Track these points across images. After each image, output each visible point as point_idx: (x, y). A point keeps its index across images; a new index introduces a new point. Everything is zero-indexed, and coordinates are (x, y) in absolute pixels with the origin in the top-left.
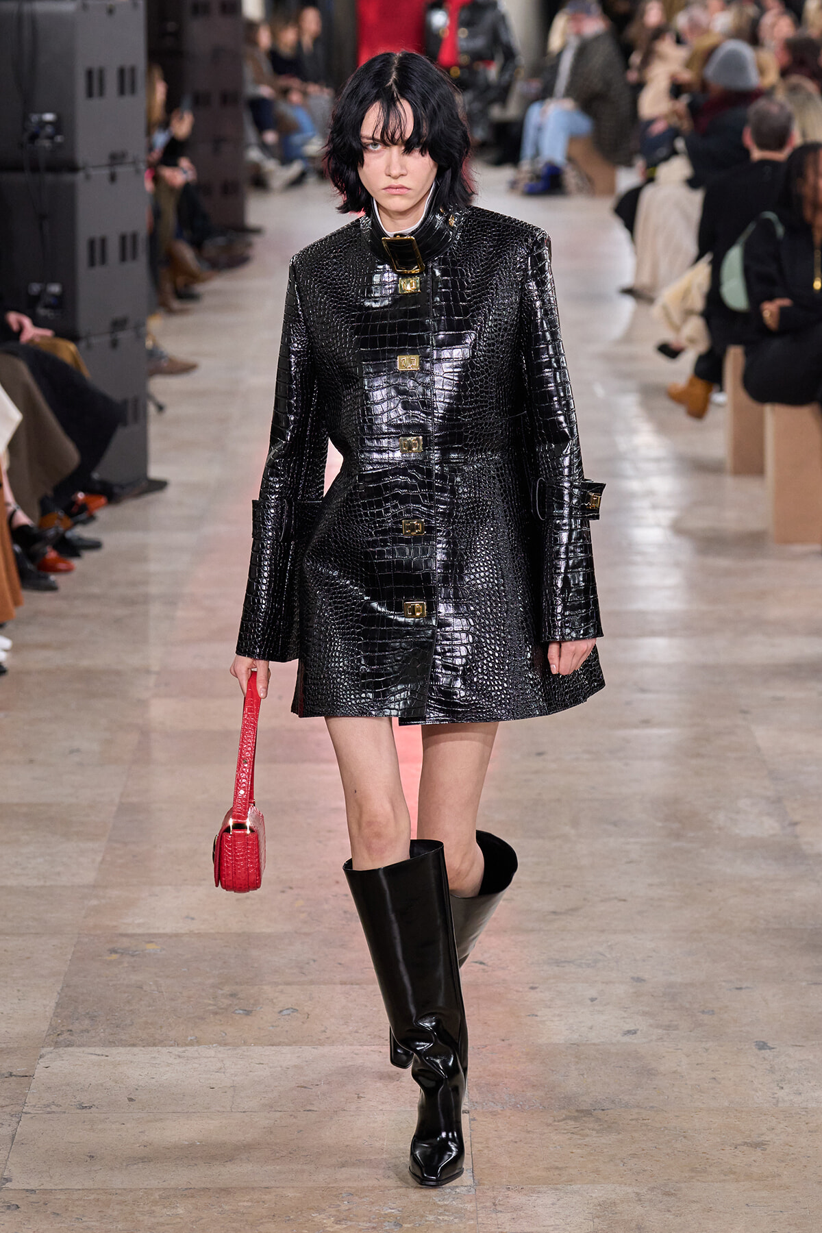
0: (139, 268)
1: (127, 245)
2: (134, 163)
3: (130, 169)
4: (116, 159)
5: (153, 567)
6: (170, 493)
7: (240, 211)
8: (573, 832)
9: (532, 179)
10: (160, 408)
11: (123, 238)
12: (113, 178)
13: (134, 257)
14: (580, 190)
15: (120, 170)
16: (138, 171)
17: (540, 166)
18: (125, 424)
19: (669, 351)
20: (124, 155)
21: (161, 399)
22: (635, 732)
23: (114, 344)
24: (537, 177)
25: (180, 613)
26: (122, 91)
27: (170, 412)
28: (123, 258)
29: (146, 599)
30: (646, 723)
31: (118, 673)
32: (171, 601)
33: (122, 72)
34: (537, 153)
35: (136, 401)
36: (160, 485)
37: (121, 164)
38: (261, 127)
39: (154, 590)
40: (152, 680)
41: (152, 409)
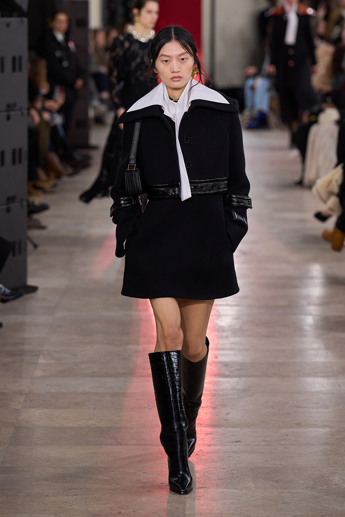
0: (23, 168)
1: (16, 155)
2: (21, 110)
3: (19, 113)
4: (10, 107)
5: (27, 335)
6: (39, 294)
7: (86, 137)
8: (253, 486)
9: (250, 120)
10: (35, 246)
11: (14, 151)
12: (8, 118)
13: (20, 161)
14: (278, 127)
15: (12, 113)
16: (23, 114)
17: (255, 112)
18: (14, 255)
19: (321, 217)
20: (15, 105)
21: (35, 241)
22: (292, 430)
23: (8, 210)
24: (253, 119)
25: (41, 361)
26: (14, 70)
27: (41, 248)
28: (14, 163)
29: (22, 353)
30: (299, 425)
31: (4, 394)
32: (37, 354)
33: (14, 59)
34: (253, 106)
35: (20, 242)
36: (34, 289)
37: (13, 110)
38: (100, 89)
39: (27, 348)
40: (23, 398)
41: (30, 247)
